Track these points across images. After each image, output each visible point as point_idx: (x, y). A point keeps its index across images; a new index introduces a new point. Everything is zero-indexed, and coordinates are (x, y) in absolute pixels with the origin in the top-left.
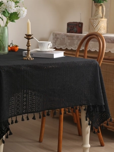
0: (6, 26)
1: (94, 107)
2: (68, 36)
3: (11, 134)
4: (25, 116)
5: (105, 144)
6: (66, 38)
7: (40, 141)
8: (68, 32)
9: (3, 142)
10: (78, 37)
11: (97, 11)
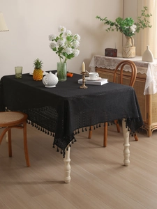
0: (65, 62)
1: (132, 119)
2: (106, 59)
3: (75, 141)
4: (84, 128)
5: (138, 139)
6: (105, 61)
7: (89, 138)
8: (106, 55)
9: (70, 146)
10: (114, 60)
11: (128, 41)
